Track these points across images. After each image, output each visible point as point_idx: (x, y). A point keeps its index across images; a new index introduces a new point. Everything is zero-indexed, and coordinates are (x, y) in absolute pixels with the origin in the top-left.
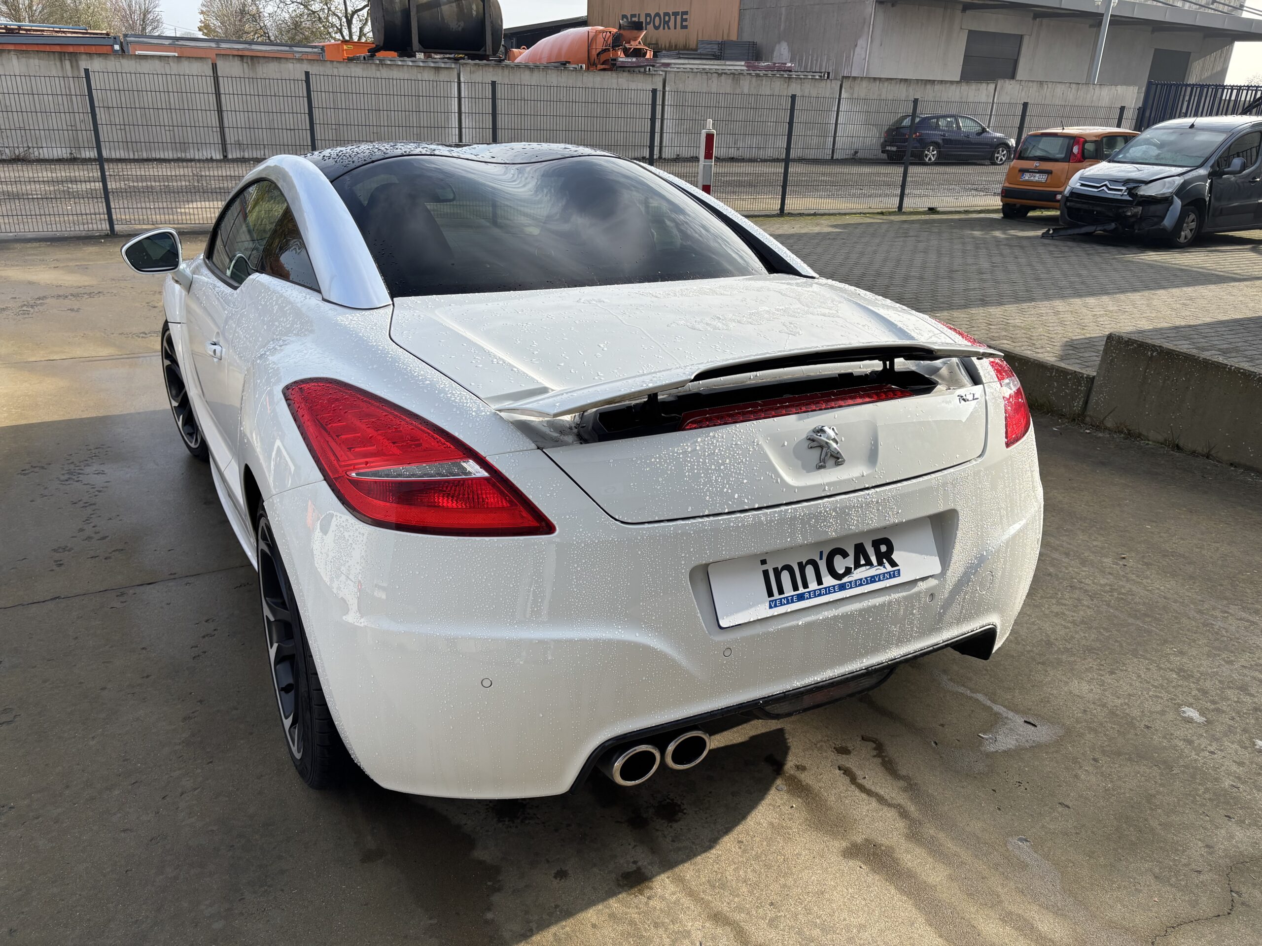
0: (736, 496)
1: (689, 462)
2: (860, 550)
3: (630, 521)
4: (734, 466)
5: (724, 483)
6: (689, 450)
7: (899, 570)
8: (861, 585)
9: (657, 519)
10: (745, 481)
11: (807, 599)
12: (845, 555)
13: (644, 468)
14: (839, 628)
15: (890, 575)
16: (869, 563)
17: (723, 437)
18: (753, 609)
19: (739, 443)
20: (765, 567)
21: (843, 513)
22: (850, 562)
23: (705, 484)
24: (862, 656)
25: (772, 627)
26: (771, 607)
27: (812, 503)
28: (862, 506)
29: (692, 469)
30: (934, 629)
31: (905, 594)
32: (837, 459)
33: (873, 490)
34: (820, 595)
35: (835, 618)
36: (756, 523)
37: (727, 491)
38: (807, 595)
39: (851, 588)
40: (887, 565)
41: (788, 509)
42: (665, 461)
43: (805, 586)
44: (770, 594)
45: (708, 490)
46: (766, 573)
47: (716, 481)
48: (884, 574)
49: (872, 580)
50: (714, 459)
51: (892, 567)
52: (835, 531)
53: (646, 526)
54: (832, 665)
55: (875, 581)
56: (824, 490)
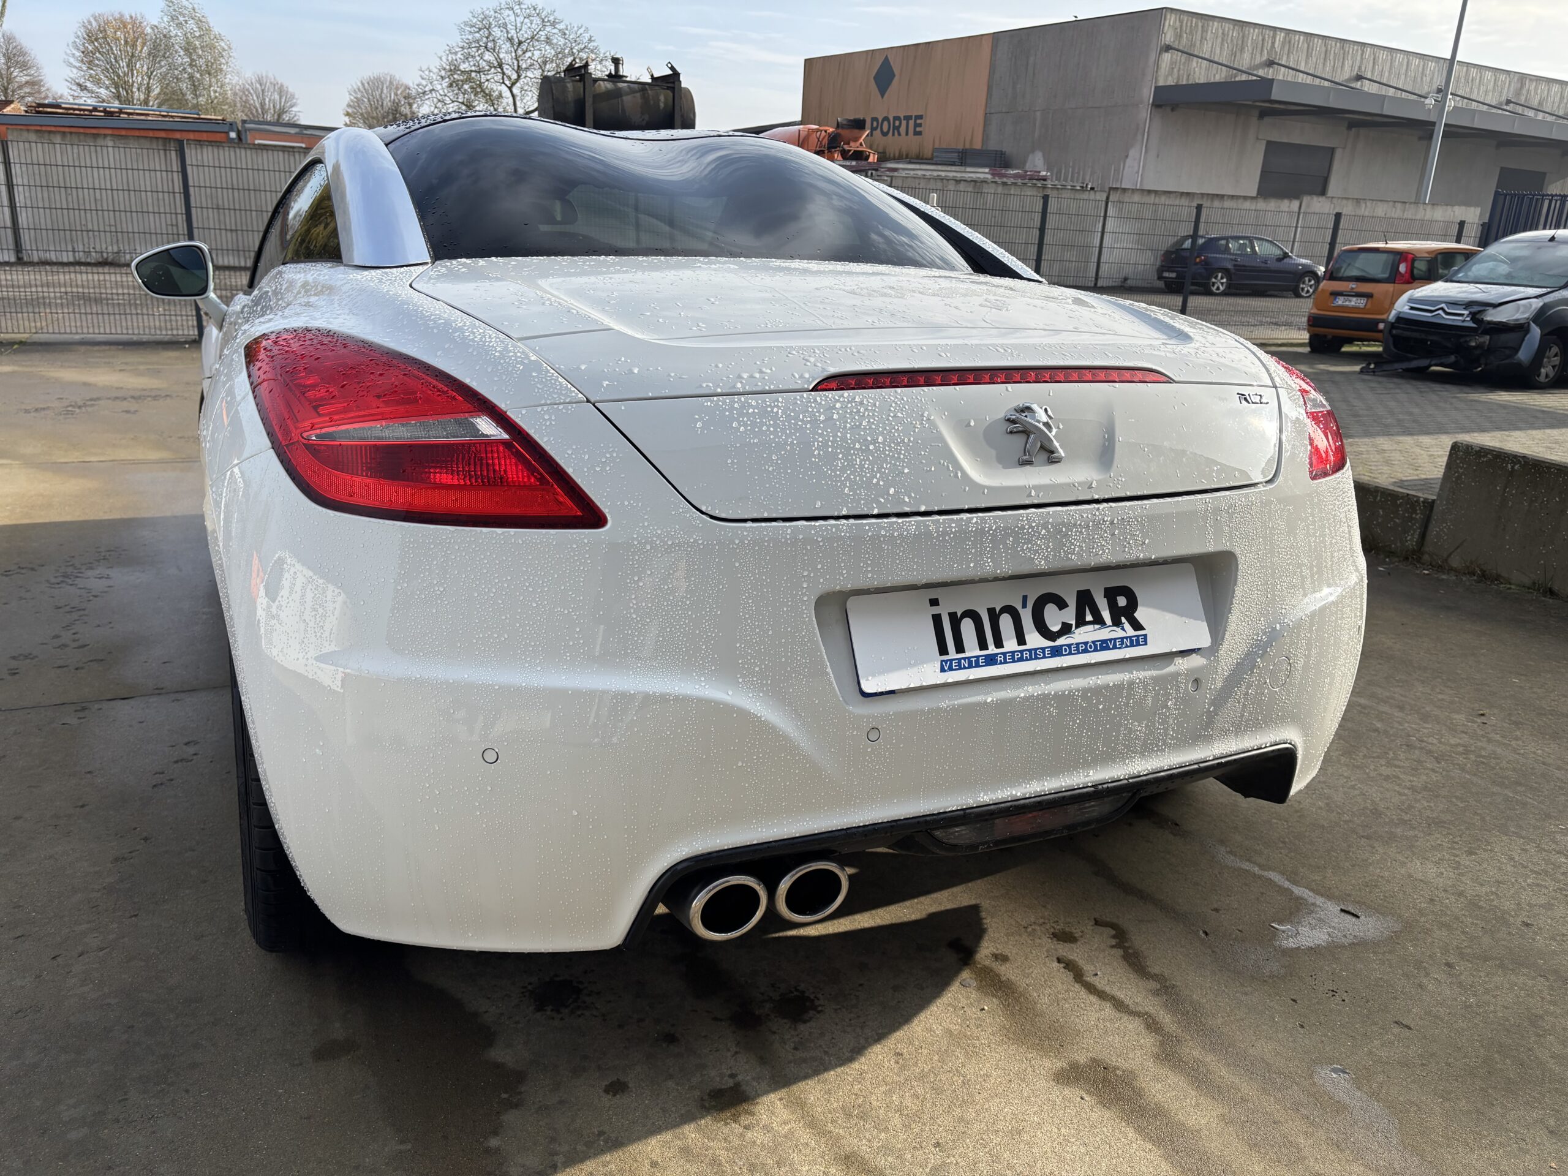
0: (892, 491)
1: (821, 435)
2: (1085, 600)
3: (723, 516)
4: (890, 446)
5: (873, 470)
6: (822, 418)
7: (1145, 636)
8: (1085, 651)
9: (766, 515)
10: (906, 471)
11: (1001, 663)
12: (1062, 605)
13: (750, 438)
14: (1051, 714)
15: (1132, 641)
16: (1099, 620)
17: (875, 405)
18: (915, 669)
19: (899, 415)
20: (936, 610)
21: (1059, 533)
22: (1069, 615)
23: (843, 469)
24: (1087, 765)
25: (946, 702)
26: (943, 670)
27: (1009, 512)
28: (1088, 526)
29: (825, 445)
30: (1200, 736)
31: (1154, 673)
32: (1050, 455)
33: (1105, 505)
34: (1021, 660)
35: (1044, 698)
36: (920, 534)
37: (878, 483)
38: (1000, 658)
39: (1070, 654)
40: (1127, 626)
41: (972, 518)
42: (783, 431)
43: (999, 643)
44: (943, 650)
45: (848, 478)
46: (937, 620)
47: (861, 466)
48: (1122, 639)
49: (1104, 645)
50: (859, 434)
51: (1135, 630)
52: (1046, 559)
53: (749, 524)
54: (1040, 775)
55: (1107, 648)
56: (1030, 495)
